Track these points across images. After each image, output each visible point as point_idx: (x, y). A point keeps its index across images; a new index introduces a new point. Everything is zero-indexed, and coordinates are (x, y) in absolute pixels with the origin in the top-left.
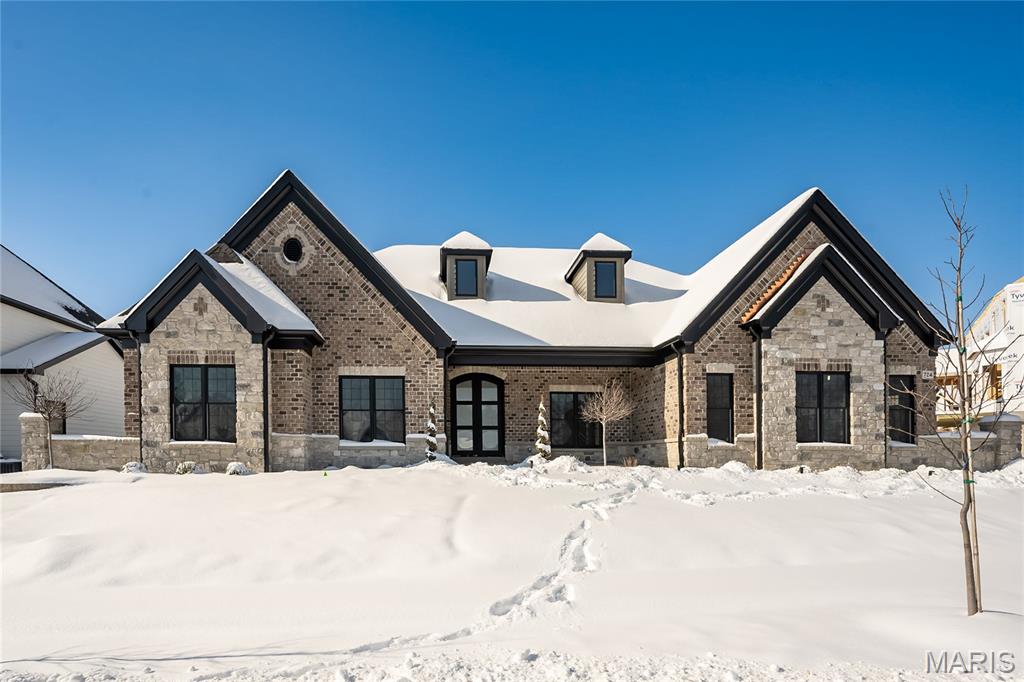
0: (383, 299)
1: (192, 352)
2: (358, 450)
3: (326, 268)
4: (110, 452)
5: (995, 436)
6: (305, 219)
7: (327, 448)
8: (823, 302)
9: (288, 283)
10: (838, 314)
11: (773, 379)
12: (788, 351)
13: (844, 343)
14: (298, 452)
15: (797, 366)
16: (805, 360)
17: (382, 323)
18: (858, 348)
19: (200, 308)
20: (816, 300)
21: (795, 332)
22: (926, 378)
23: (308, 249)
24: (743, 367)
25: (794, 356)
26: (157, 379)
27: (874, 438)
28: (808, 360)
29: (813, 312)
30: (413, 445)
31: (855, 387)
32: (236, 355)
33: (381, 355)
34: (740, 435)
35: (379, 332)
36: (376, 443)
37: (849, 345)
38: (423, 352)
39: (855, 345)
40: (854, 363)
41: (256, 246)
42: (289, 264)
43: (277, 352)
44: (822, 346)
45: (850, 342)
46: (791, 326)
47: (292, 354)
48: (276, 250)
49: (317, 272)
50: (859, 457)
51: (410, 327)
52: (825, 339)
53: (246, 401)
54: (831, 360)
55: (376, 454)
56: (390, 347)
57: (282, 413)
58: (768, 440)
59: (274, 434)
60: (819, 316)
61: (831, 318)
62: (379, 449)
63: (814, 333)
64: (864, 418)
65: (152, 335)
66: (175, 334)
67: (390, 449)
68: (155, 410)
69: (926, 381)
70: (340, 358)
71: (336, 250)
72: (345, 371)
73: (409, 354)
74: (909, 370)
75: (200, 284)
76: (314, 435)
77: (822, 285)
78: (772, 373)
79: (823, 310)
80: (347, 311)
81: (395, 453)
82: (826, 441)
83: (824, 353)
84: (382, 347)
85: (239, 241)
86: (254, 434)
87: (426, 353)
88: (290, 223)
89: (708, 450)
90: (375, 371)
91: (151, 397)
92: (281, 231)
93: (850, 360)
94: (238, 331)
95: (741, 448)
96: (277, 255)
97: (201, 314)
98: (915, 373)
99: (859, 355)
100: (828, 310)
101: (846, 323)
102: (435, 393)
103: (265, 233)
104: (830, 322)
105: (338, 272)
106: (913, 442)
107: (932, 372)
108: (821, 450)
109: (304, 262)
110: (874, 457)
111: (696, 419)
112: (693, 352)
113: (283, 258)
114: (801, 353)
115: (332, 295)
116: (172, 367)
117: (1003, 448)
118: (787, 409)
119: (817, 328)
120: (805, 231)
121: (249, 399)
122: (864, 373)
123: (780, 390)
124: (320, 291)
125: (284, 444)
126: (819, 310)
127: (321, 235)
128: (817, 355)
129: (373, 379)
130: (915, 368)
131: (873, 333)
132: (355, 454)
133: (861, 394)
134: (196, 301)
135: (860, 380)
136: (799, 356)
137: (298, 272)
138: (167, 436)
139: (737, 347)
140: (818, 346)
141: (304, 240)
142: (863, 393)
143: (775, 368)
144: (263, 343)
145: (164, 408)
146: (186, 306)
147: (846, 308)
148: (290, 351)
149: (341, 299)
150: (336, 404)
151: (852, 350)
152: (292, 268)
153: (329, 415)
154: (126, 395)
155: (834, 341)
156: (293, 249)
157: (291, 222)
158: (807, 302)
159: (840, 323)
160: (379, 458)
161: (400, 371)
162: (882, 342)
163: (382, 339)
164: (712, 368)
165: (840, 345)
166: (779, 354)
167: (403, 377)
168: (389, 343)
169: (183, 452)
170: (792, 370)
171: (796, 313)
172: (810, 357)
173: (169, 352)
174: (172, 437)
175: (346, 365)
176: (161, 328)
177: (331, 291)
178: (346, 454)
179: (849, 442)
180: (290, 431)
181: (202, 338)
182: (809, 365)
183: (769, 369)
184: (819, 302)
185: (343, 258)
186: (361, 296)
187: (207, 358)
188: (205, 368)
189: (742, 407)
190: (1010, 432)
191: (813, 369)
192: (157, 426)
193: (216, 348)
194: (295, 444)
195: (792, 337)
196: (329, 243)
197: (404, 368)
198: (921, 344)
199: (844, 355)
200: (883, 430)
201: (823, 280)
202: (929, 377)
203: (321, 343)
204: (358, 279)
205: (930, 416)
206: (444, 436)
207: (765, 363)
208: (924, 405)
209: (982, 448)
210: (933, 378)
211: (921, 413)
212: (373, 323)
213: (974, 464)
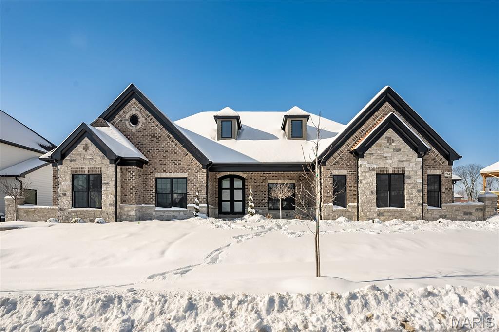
0: (177, 142)
1: (82, 168)
2: (164, 212)
3: (150, 128)
4: (45, 213)
5: (484, 204)
6: (140, 106)
7: (149, 211)
8: (390, 141)
9: (132, 135)
10: (398, 146)
11: (365, 177)
12: (372, 164)
13: (401, 160)
14: (133, 213)
15: (377, 171)
16: (381, 168)
17: (176, 153)
18: (409, 162)
19: (86, 148)
20: (387, 139)
21: (376, 155)
22: (447, 176)
23: (141, 120)
24: (352, 172)
25: (375, 166)
26: (66, 180)
27: (416, 205)
28: (383, 168)
29: (385, 145)
30: (191, 209)
31: (407, 181)
32: (102, 170)
33: (176, 168)
34: (350, 204)
35: (175, 157)
36: (173, 209)
37: (404, 161)
38: (196, 166)
39: (407, 161)
40: (406, 169)
41: (117, 119)
42: (132, 126)
43: (123, 167)
44: (390, 161)
45: (404, 159)
46: (373, 152)
47: (130, 168)
48: (127, 120)
49: (145, 130)
50: (409, 215)
51: (189, 154)
52: (391, 158)
53: (106, 190)
54: (394, 168)
55: (173, 214)
56: (180, 164)
57: (125, 195)
58: (362, 207)
59: (121, 205)
60: (388, 147)
61: (394, 148)
62: (174, 211)
63: (386, 155)
64: (412, 196)
65: (64, 161)
66: (74, 160)
67: (179, 212)
68: (65, 195)
70: (156, 169)
71: (155, 120)
72: (158, 175)
73: (189, 167)
74: (438, 172)
75: (86, 138)
76: (143, 205)
77: (390, 132)
78: (364, 174)
79: (390, 144)
80: (159, 148)
81: (182, 213)
82: (392, 207)
83: (390, 165)
84: (176, 164)
85: (108, 117)
86: (110, 205)
87: (198, 167)
88: (133, 108)
89: (333, 212)
90: (172, 175)
91: (63, 189)
92: (129, 111)
93: (404, 168)
94: (104, 159)
95: (350, 210)
96: (127, 122)
97: (86, 151)
98: (441, 173)
99: (409, 165)
100: (393, 144)
101: (402, 150)
102: (201, 185)
103: (121, 113)
104: (394, 150)
105: (155, 130)
106: (440, 207)
107: (450, 173)
108: (388, 211)
109: (140, 126)
110: (416, 215)
111: (327, 197)
112: (326, 165)
113: (130, 124)
114: (379, 165)
115: (152, 140)
116: (73, 175)
117: (487, 210)
118: (372, 192)
119: (387, 153)
120: (384, 106)
121: (108, 189)
122: (411, 174)
123: (368, 184)
124: (147, 139)
125: (126, 209)
126: (388, 144)
127: (148, 113)
128: (387, 166)
129: (172, 179)
130: (441, 171)
131: (416, 155)
132: (163, 214)
134: (84, 146)
135: (409, 177)
136: (378, 166)
137: (136, 130)
138: (70, 206)
139: (348, 162)
140: (388, 161)
141: (140, 115)
142: (411, 184)
143: (365, 172)
144: (115, 164)
145: (69, 194)
146: (80, 148)
147: (402, 143)
148: (130, 167)
149: (156, 142)
150: (154, 190)
151: (405, 163)
152: (134, 128)
153: (151, 196)
154: (53, 188)
155: (396, 159)
156: (134, 120)
157: (133, 107)
158: (382, 140)
159: (399, 150)
160: (174, 216)
161: (185, 175)
162: (421, 159)
163: (176, 160)
164: (335, 172)
165: (399, 161)
166: (368, 166)
167: (186, 178)
168: (180, 162)
169: (77, 213)
170: (374, 174)
171: (376, 146)
172: (383, 167)
173: (72, 168)
174: (72, 207)
175: (159, 173)
176: (67, 158)
177: (152, 139)
178: (158, 214)
179: (404, 208)
180: (129, 203)
181: (87, 162)
182: (383, 170)
183: (362, 172)
184: (388, 141)
185: (158, 123)
186: (166, 141)
187: (89, 171)
188: (88, 175)
189: (350, 191)
190: (491, 202)
191: (385, 172)
192: (66, 202)
193: (93, 167)
194: (131, 209)
195: (374, 157)
196: (151, 117)
197: (187, 174)
198: (444, 159)
199: (401, 165)
200: (421, 201)
201: (390, 130)
202: (449, 176)
203: (146, 162)
204: (165, 133)
205: (449, 194)
206: (206, 205)
207: (360, 170)
208: (446, 189)
209: (477, 210)
210: (450, 176)
211: (444, 193)
212: (172, 153)
213: (473, 217)
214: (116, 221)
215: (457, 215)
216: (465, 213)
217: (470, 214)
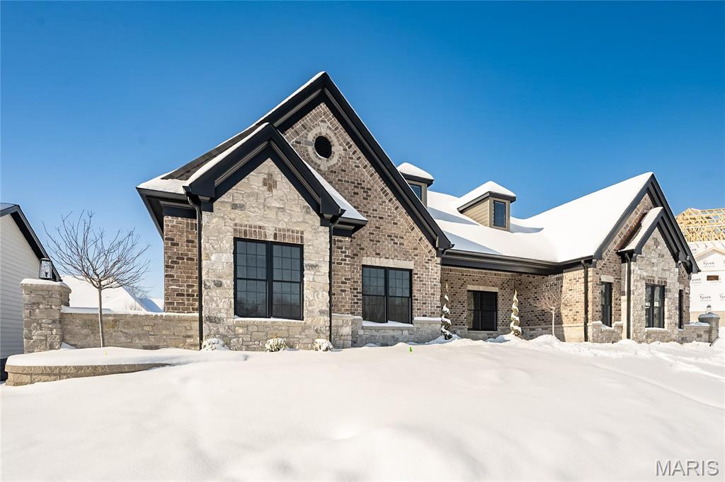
0: (398, 203)
1: (260, 228)
2: (377, 330)
3: (353, 169)
5: (709, 325)
6: (335, 121)
8: (656, 242)
10: (662, 250)
11: (636, 287)
12: (642, 271)
14: (346, 331)
15: (646, 280)
17: (396, 224)
18: (669, 272)
21: (646, 259)
23: (337, 149)
24: (617, 279)
25: (644, 274)
26: (221, 251)
27: (674, 326)
28: (650, 277)
29: (652, 247)
30: (419, 326)
31: (669, 295)
32: (305, 235)
33: (395, 250)
35: (394, 231)
36: (391, 324)
38: (426, 250)
39: (668, 270)
40: (668, 281)
41: (290, 136)
42: (320, 159)
44: (656, 269)
45: (666, 268)
46: (644, 255)
47: (341, 241)
48: (308, 143)
49: (345, 171)
50: (669, 336)
51: (417, 229)
52: (657, 265)
53: (314, 281)
54: (659, 278)
55: (391, 333)
56: (403, 244)
58: (634, 326)
60: (655, 251)
61: (659, 252)
62: (394, 329)
63: (653, 261)
64: (671, 313)
67: (402, 329)
68: (219, 285)
70: (363, 249)
71: (361, 155)
72: (368, 261)
73: (416, 251)
75: (269, 160)
77: (656, 232)
78: (635, 283)
79: (657, 247)
80: (369, 209)
81: (406, 332)
83: (656, 274)
84: (397, 244)
87: (429, 252)
88: (321, 123)
89: (602, 332)
91: (214, 270)
92: (314, 127)
93: (666, 279)
94: (307, 212)
95: (616, 331)
96: (309, 149)
97: (270, 190)
98: (683, 288)
99: (670, 276)
100: (659, 247)
102: (434, 285)
103: (298, 126)
104: (659, 255)
105: (362, 174)
106: (682, 328)
107: (689, 288)
109: (334, 160)
111: (596, 311)
112: (595, 268)
113: (315, 153)
114: (647, 272)
115: (357, 194)
118: (642, 307)
119: (654, 258)
121: (317, 279)
122: (671, 286)
123: (639, 296)
124: (347, 189)
126: (655, 247)
127: (349, 139)
129: (386, 269)
130: (683, 285)
131: (676, 263)
132: (375, 333)
133: (669, 299)
134: (265, 176)
135: (670, 291)
136: (646, 274)
137: (329, 168)
139: (614, 265)
140: (654, 268)
141: (334, 140)
142: (671, 298)
143: (637, 281)
144: (330, 226)
147: (665, 247)
149: (364, 198)
150: (359, 289)
151: (666, 272)
152: (322, 163)
153: (355, 299)
155: (661, 266)
156: (323, 146)
157: (322, 121)
158: (651, 241)
159: (663, 256)
160: (394, 336)
161: (409, 265)
162: (678, 269)
163: (397, 237)
164: (604, 278)
165: (663, 269)
166: (639, 272)
167: (411, 270)
168: (402, 241)
170: (644, 283)
171: (646, 248)
172: (651, 275)
173: (235, 224)
175: (367, 256)
177: (356, 190)
178: (368, 333)
179: (664, 328)
182: (650, 280)
184: (654, 242)
185: (367, 163)
186: (381, 198)
187: (275, 235)
188: (271, 245)
189: (617, 304)
191: (652, 283)
192: (222, 302)
193: (285, 226)
195: (644, 262)
196: (355, 147)
197: (413, 262)
198: (686, 273)
199: (664, 275)
204: (377, 183)
207: (633, 277)
208: (686, 307)
209: (704, 331)
211: (684, 312)
212: (390, 223)
215: (693, 337)
216: (698, 336)
217: (701, 336)
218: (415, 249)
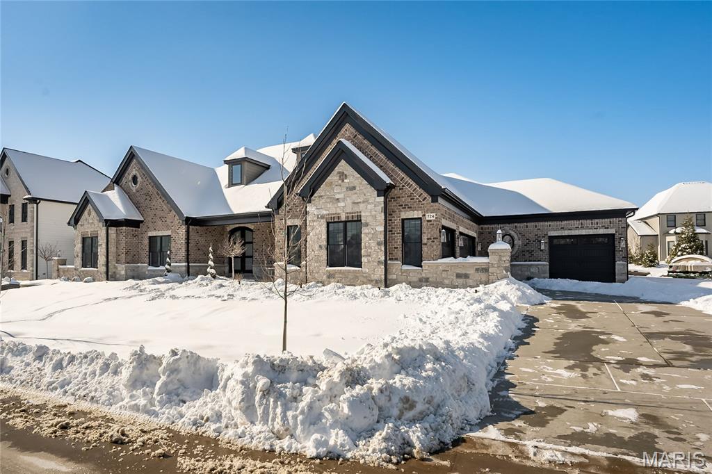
0: (163, 198)
1: (87, 232)
2: (154, 271)
3: (145, 187)
6: (138, 166)
7: (144, 270)
8: (343, 176)
10: (352, 182)
11: (313, 228)
12: (321, 210)
13: (356, 201)
14: (122, 272)
15: (327, 218)
16: (331, 214)
17: (163, 210)
18: (366, 203)
19: (89, 214)
20: (338, 175)
21: (325, 197)
22: (430, 219)
23: (139, 179)
25: (325, 212)
26: (78, 243)
27: (376, 264)
28: (333, 214)
29: (336, 184)
31: (364, 230)
32: (98, 232)
33: (163, 225)
34: (303, 262)
35: (162, 214)
36: (161, 268)
37: (360, 202)
38: (177, 223)
39: (364, 202)
40: (363, 214)
41: (124, 181)
43: (118, 228)
44: (342, 204)
45: (359, 200)
46: (323, 194)
48: (130, 181)
49: (142, 189)
50: (366, 277)
51: (173, 211)
52: (344, 200)
53: (101, 251)
54: (348, 213)
56: (166, 221)
57: (119, 255)
58: (310, 266)
60: (340, 186)
61: (347, 185)
63: (337, 196)
64: (369, 250)
65: (77, 226)
66: (83, 225)
68: (78, 256)
69: (429, 221)
70: (149, 228)
72: (151, 234)
73: (173, 224)
74: (416, 214)
75: (90, 204)
76: (139, 264)
77: (344, 165)
78: (312, 224)
79: (343, 181)
80: (151, 206)
82: (347, 266)
83: (343, 209)
84: (163, 221)
85: (117, 180)
86: (103, 265)
87: (179, 223)
90: (161, 233)
91: (77, 251)
92: (131, 172)
93: (360, 212)
94: (99, 222)
96: (130, 183)
97: (90, 216)
98: (421, 216)
99: (366, 208)
100: (345, 180)
101: (357, 188)
102: (181, 243)
103: (126, 174)
104: (347, 188)
106: (420, 266)
107: (435, 215)
108: (340, 272)
109: (138, 185)
110: (375, 277)
111: (280, 252)
112: (279, 214)
113: (132, 185)
114: (330, 210)
115: (147, 199)
116: (83, 238)
117: (491, 270)
118: (320, 246)
119: (339, 193)
120: (343, 130)
122: (369, 220)
123: (316, 236)
124: (143, 198)
125: (119, 269)
126: (340, 182)
128: (339, 211)
129: (161, 237)
130: (420, 212)
131: (376, 192)
132: (153, 273)
133: (367, 234)
134: (88, 211)
135: (367, 225)
136: (328, 212)
137: (136, 190)
140: (339, 204)
141: (138, 175)
142: (369, 233)
143: (314, 221)
144: (106, 226)
145: (80, 255)
146: (86, 213)
147: (358, 178)
150: (147, 250)
151: (361, 205)
152: (134, 188)
153: (145, 255)
155: (349, 201)
156: (135, 179)
157: (134, 168)
158: (333, 177)
159: (354, 188)
161: (169, 233)
162: (382, 198)
163: (163, 218)
164: (289, 223)
165: (354, 203)
166: (316, 212)
167: (170, 236)
168: (166, 219)
169: (84, 273)
170: (324, 222)
171: (326, 185)
172: (335, 212)
173: (81, 232)
174: (82, 266)
175: (151, 231)
176: (80, 223)
177: (147, 197)
178: (150, 273)
179: (361, 267)
180: (121, 263)
181: (90, 226)
182: (334, 217)
183: (310, 221)
184: (340, 177)
186: (156, 198)
187: (91, 234)
188: (92, 238)
189: (303, 245)
191: (336, 220)
192: (78, 262)
193: (93, 230)
194: (122, 269)
195: (323, 201)
197: (170, 231)
198: (425, 195)
199: (356, 209)
200: (383, 258)
201: (343, 162)
202: (432, 218)
203: (142, 222)
205: (433, 247)
206: (186, 264)
207: (309, 218)
208: (428, 239)
209: (477, 270)
210: (434, 218)
211: (426, 244)
212: (160, 210)
213: (470, 282)
214: (108, 279)
215: (444, 278)
216: (459, 276)
217: (466, 276)
218: (172, 222)
